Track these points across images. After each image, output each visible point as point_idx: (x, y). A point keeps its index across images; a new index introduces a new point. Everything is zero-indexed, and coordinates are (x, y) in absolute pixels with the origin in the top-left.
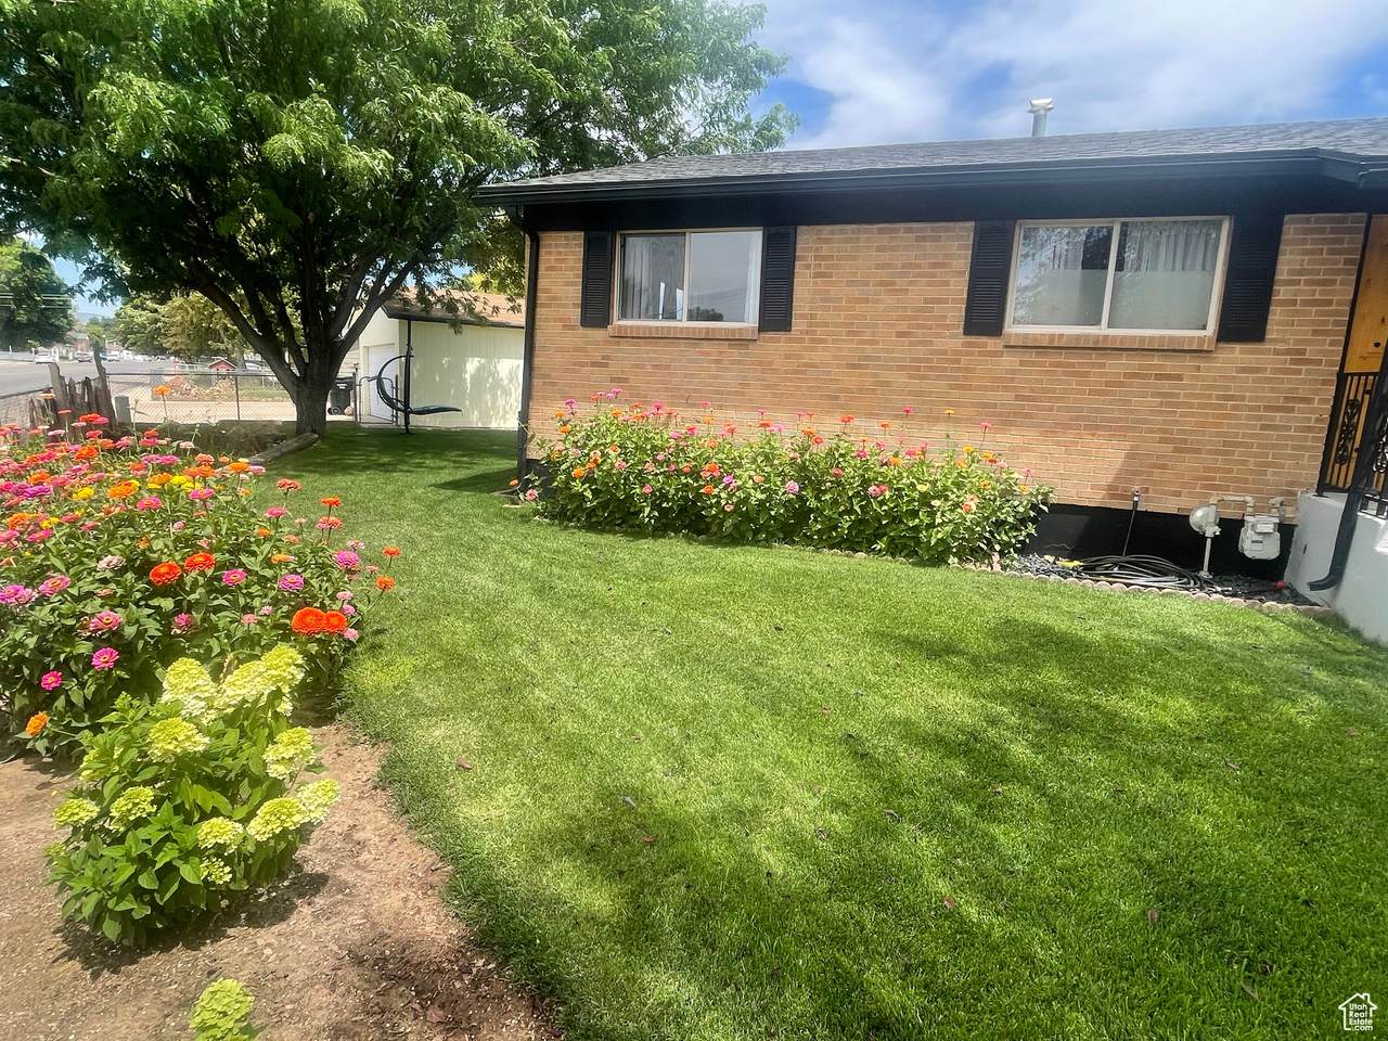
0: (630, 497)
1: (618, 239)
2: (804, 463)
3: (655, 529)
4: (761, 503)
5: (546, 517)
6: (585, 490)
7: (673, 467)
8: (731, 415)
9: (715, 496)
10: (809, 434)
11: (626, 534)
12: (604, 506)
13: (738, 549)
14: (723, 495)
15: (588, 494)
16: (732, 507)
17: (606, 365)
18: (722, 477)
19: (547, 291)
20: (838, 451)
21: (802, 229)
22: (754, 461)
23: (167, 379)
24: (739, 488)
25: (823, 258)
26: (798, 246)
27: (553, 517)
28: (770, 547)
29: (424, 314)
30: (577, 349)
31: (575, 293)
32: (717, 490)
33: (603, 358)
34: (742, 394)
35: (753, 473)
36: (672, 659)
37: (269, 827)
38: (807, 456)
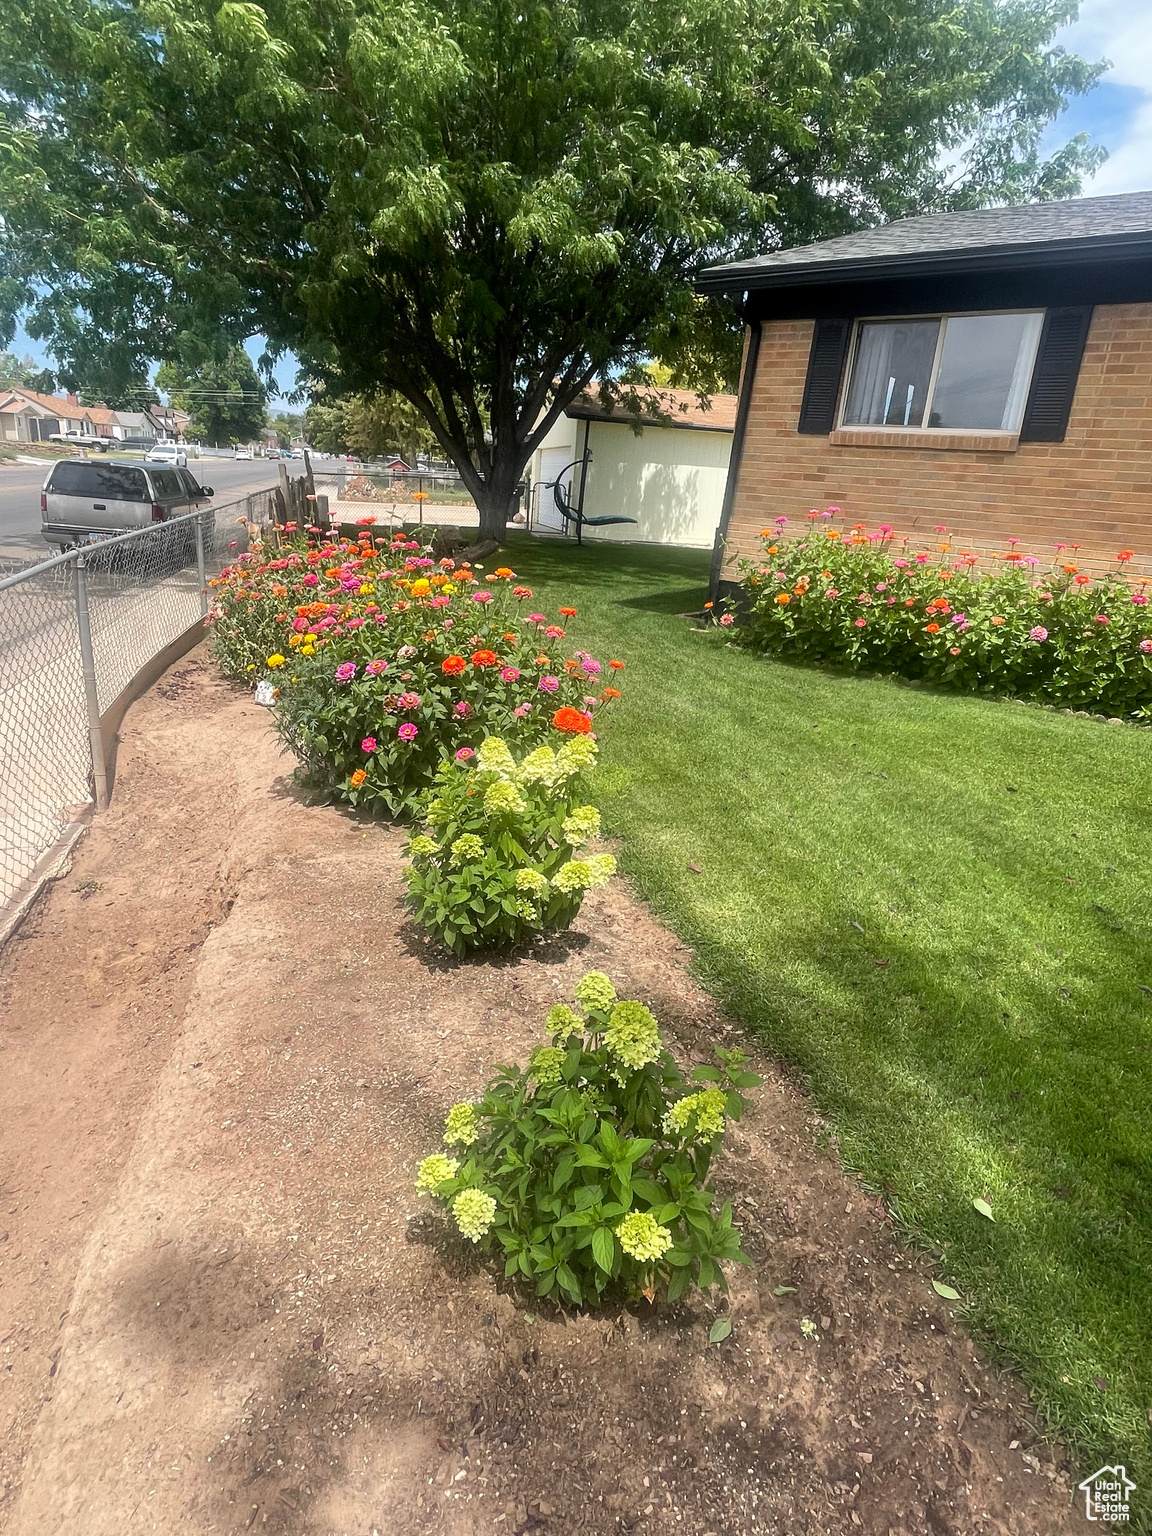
0: (837, 630)
1: (855, 327)
2: (1057, 605)
3: (861, 668)
4: (996, 648)
5: (738, 645)
6: (787, 618)
7: (893, 600)
8: (968, 544)
9: (939, 636)
10: (1071, 572)
11: (825, 670)
12: (804, 638)
13: (959, 699)
14: (950, 636)
15: (790, 623)
16: (959, 651)
17: (821, 478)
18: (950, 616)
19: (763, 391)
20: (1106, 594)
21: (1101, 309)
22: (993, 599)
23: (348, 478)
24: (970, 630)
25: (1125, 347)
26: (1092, 333)
27: (746, 645)
28: (998, 700)
29: (604, 414)
30: (789, 460)
31: (796, 393)
32: (943, 629)
33: (820, 470)
34: (986, 518)
35: (990, 614)
36: (891, 804)
37: (571, 882)
38: (1063, 598)
